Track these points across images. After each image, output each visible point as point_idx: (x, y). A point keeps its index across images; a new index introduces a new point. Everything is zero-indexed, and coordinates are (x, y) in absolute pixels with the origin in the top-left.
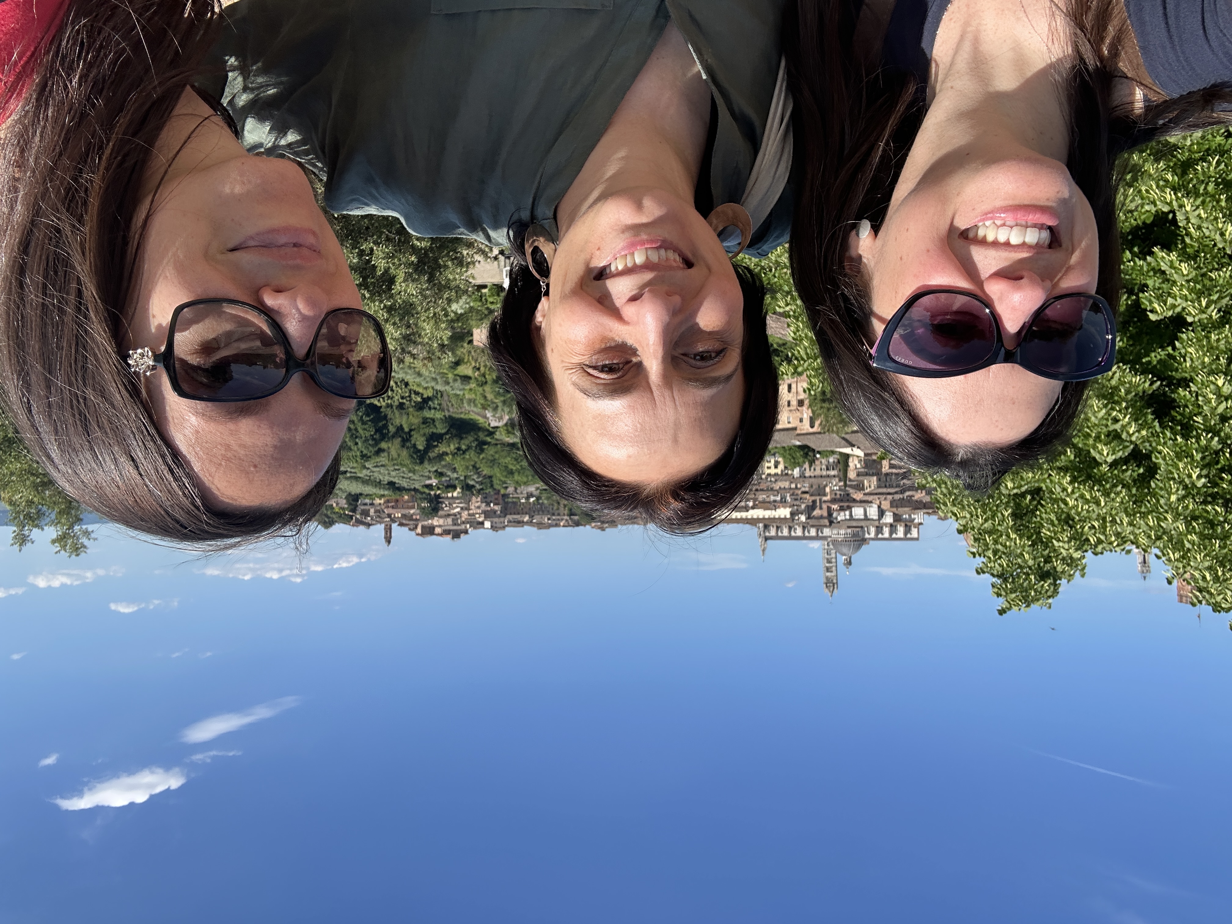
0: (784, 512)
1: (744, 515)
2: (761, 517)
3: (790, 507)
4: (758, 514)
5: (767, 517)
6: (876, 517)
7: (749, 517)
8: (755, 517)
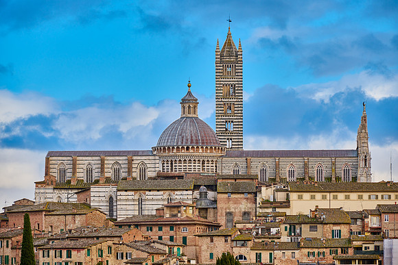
1: (392, 200)
6: (122, 196)
8: (367, 195)
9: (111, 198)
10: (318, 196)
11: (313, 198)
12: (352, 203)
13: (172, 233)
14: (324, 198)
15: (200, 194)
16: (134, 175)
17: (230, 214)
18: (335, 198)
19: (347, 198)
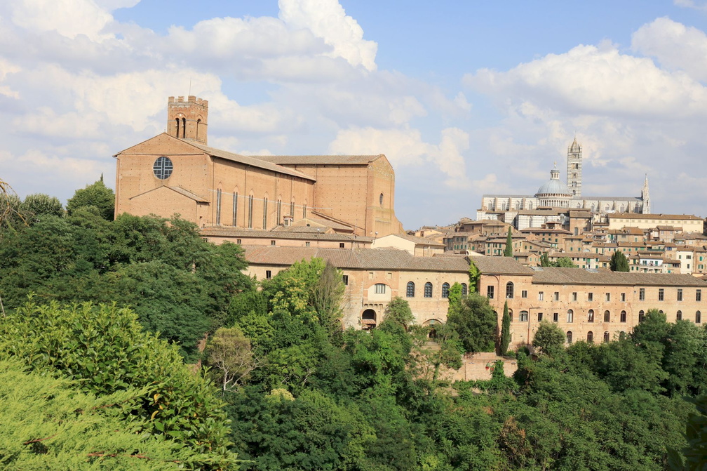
0: (615, 225)
1: (663, 223)
2: (643, 221)
3: (607, 230)
4: (646, 224)
5: (636, 220)
6: (521, 217)
7: (657, 221)
8: (650, 221)
9: (515, 219)
10: (624, 220)
11: (622, 221)
12: (643, 225)
13: (550, 237)
14: (627, 221)
15: (561, 217)
16: (526, 207)
17: (577, 228)
18: (633, 221)
19: (640, 222)
